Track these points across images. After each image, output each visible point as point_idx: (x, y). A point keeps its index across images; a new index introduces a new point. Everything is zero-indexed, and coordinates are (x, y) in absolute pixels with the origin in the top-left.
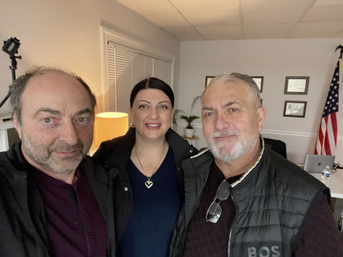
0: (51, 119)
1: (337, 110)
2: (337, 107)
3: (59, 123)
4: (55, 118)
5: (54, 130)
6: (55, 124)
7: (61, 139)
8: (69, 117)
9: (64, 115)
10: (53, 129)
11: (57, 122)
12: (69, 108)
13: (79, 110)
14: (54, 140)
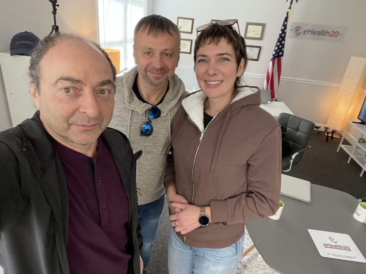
0: (71, 89)
1: (282, 55)
2: (283, 52)
3: (79, 94)
4: (76, 88)
5: (75, 101)
6: (76, 95)
7: (82, 110)
8: (91, 87)
9: (86, 85)
10: (74, 99)
11: (77, 92)
12: (90, 78)
13: (101, 80)
14: (74, 112)
